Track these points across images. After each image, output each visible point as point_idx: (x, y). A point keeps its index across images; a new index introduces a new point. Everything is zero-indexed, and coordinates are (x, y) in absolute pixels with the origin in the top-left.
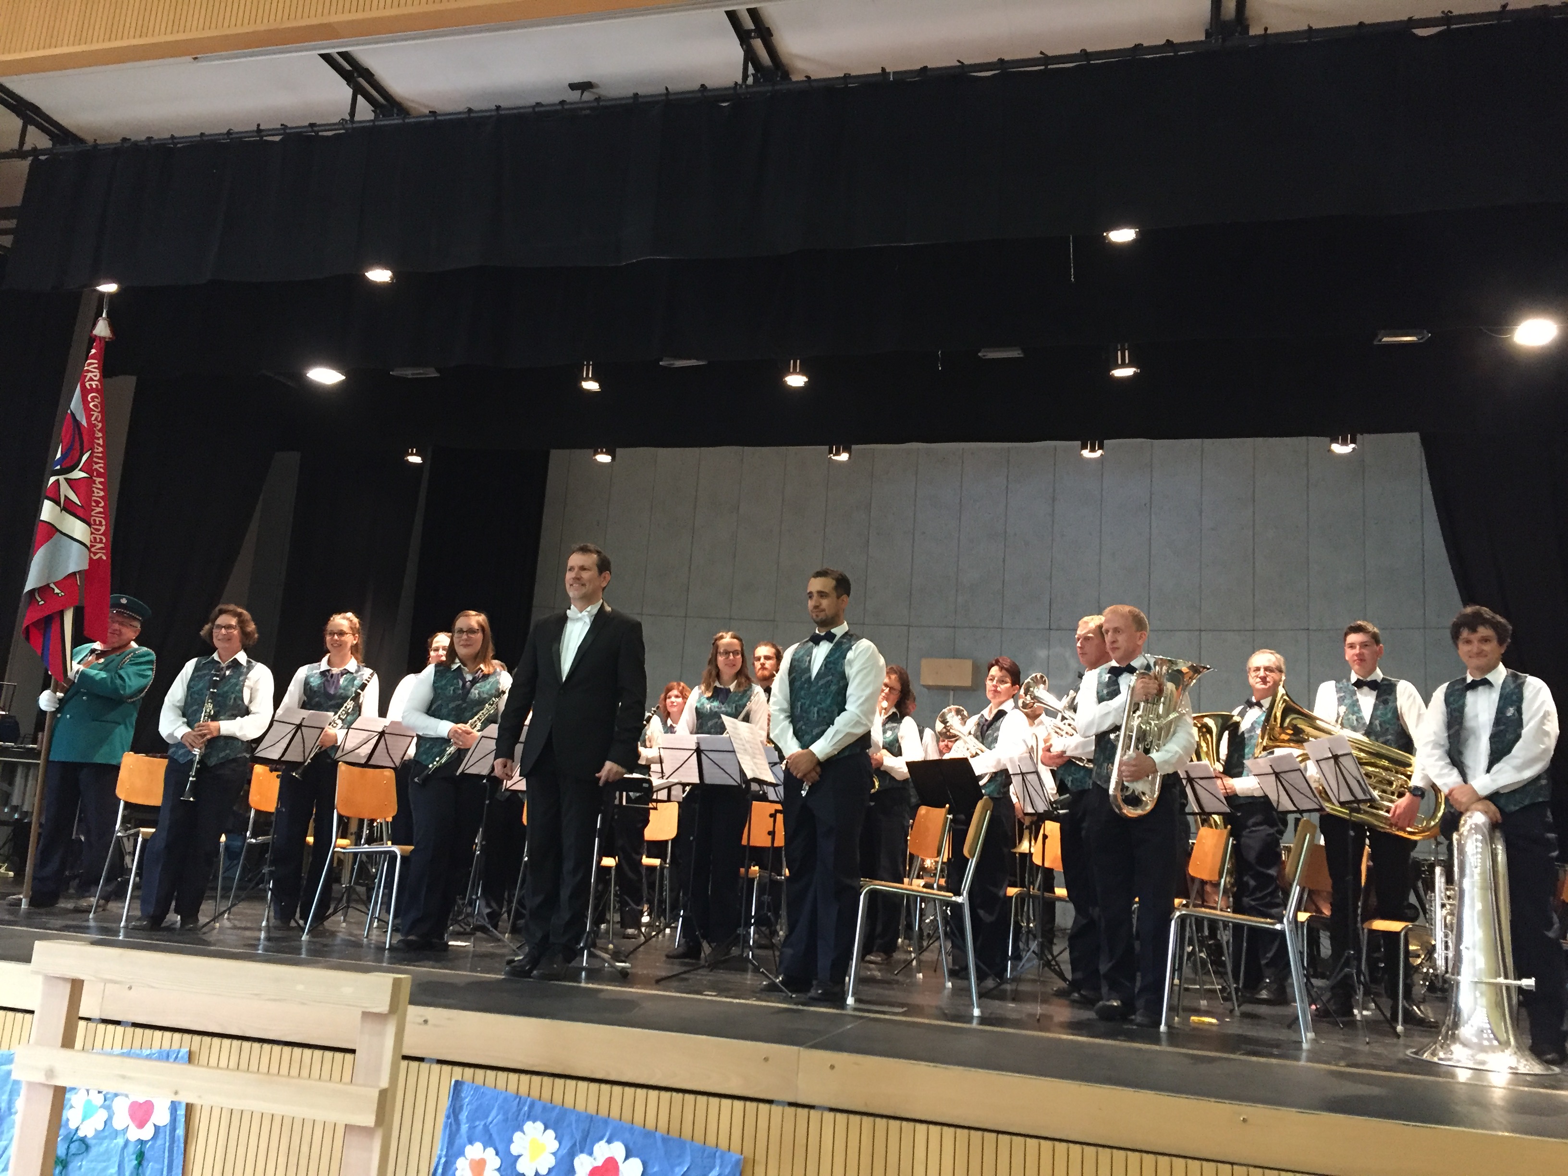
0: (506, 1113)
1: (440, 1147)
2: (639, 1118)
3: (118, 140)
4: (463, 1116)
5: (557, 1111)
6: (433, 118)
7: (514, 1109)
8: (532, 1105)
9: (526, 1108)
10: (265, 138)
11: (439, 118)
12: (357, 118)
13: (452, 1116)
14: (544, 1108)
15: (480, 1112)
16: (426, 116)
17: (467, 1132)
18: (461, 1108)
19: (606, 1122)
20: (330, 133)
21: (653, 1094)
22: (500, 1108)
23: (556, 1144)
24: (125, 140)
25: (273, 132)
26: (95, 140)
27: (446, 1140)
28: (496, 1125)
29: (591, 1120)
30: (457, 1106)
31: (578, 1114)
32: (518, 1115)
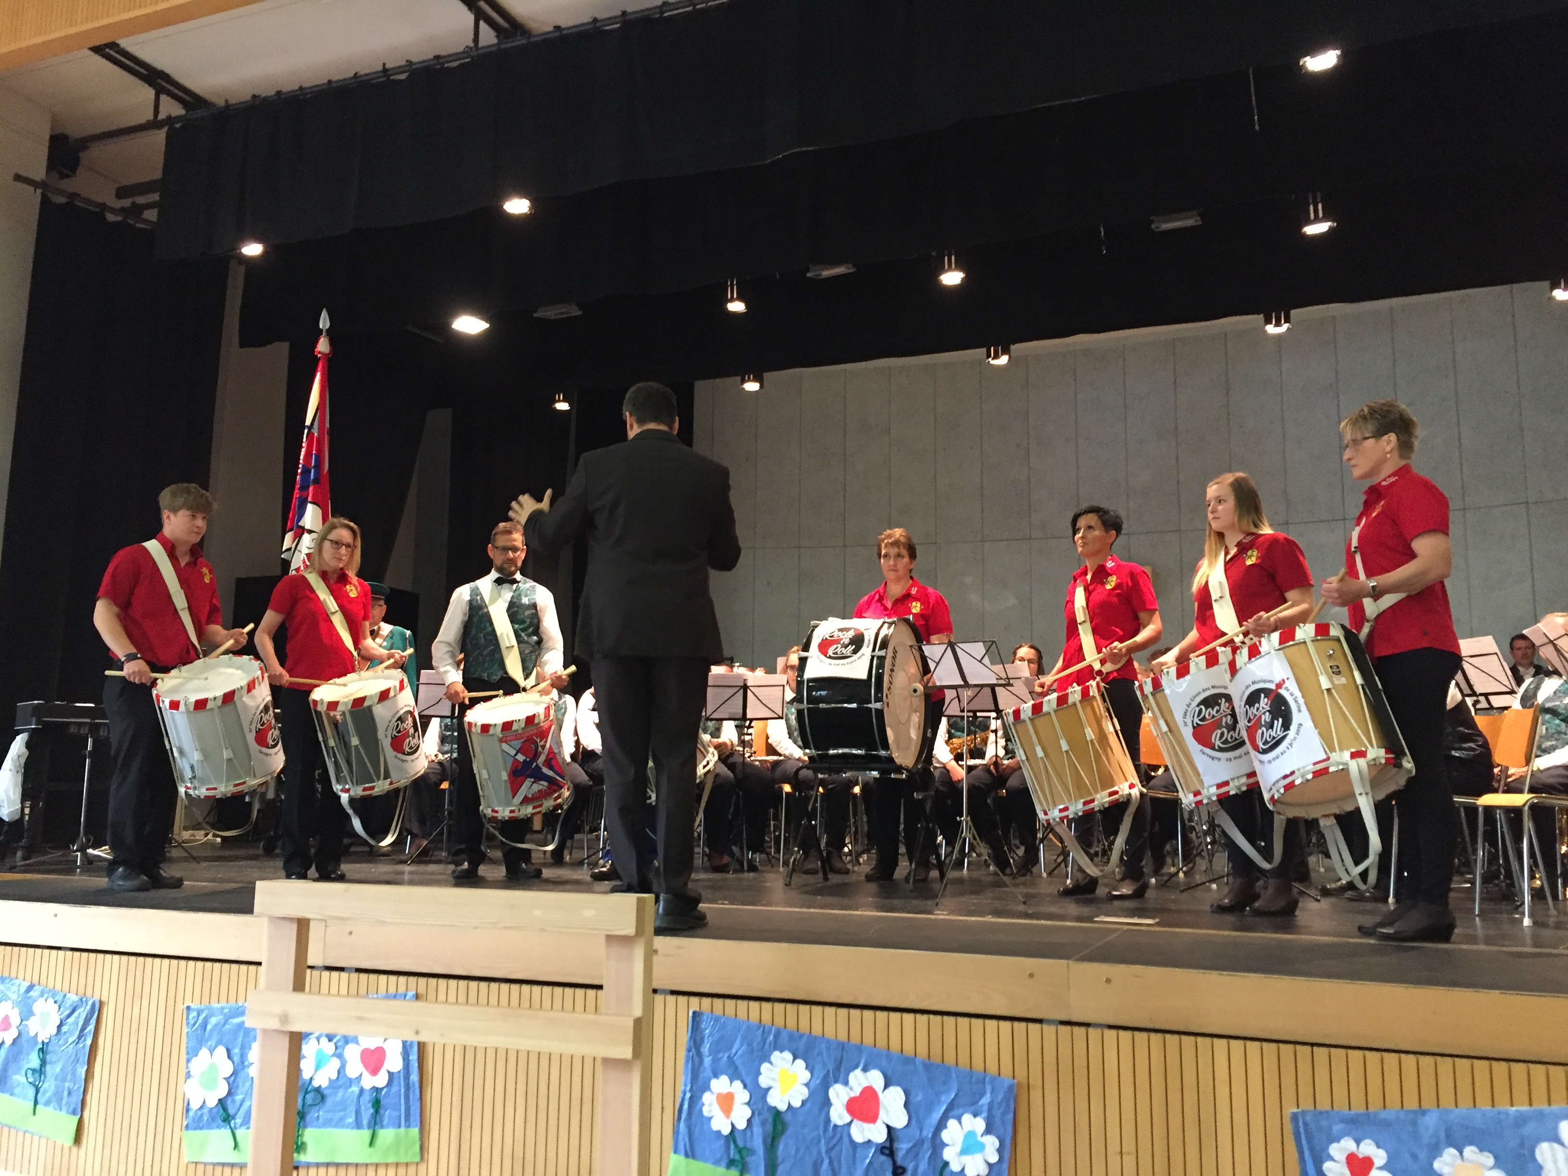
0: (750, 1044)
1: (683, 1082)
2: (895, 1045)
3: (249, 98)
4: (706, 1048)
5: (804, 1040)
6: (558, 34)
7: (759, 1038)
8: (777, 1035)
9: (771, 1038)
10: (392, 77)
11: (565, 32)
12: (481, 44)
13: (693, 1050)
14: (791, 1036)
15: (722, 1044)
16: (550, 32)
17: (711, 1065)
18: (702, 1041)
19: (860, 1048)
20: (455, 64)
21: (908, 1018)
22: (744, 1038)
23: (807, 1075)
24: (254, 96)
25: (399, 70)
26: (227, 101)
27: (690, 1074)
28: (741, 1056)
29: (843, 1048)
30: (698, 1038)
31: (828, 1041)
32: (764, 1045)
